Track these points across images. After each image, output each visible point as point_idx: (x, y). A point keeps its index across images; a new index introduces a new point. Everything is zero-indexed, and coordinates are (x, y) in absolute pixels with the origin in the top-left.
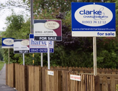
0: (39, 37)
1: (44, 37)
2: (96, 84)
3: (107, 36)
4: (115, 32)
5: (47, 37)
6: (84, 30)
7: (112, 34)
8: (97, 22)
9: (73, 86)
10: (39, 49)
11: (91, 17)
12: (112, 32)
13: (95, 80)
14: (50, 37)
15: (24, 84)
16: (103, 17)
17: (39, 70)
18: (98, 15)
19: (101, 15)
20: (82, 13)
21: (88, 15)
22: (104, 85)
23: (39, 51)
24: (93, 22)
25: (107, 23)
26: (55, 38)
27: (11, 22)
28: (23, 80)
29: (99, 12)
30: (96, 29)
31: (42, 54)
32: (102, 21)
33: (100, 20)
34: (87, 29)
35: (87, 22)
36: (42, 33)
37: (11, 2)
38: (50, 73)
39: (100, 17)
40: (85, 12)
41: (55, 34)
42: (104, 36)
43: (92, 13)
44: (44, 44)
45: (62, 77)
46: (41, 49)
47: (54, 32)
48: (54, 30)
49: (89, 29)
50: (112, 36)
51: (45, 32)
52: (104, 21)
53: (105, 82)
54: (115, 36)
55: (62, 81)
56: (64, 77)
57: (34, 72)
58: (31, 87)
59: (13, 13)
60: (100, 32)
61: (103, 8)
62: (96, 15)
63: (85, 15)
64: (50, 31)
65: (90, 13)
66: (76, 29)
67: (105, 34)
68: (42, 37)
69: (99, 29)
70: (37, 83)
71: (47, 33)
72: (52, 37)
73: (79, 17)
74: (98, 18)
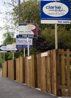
0: (22, 35)
1: (25, 35)
2: (57, 54)
3: (65, 23)
4: (70, 21)
5: (27, 35)
6: (49, 19)
7: (68, 22)
8: (58, 14)
9: (43, 61)
10: (23, 45)
11: (53, 10)
12: (68, 21)
13: (56, 51)
14: (29, 35)
15: (13, 72)
16: (62, 10)
17: (23, 59)
18: (58, 9)
19: (60, 9)
20: (47, 8)
21: (52, 9)
22: (62, 55)
23: (22, 47)
24: (55, 14)
25: (64, 14)
26: (33, 36)
27: (6, 37)
28: (13, 70)
29: (59, 7)
30: (57, 19)
31: (24, 48)
32: (61, 13)
33: (60, 13)
34: (51, 19)
35: (51, 14)
36: (24, 33)
37: (7, 26)
38: (29, 58)
39: (60, 10)
40: (50, 7)
41: (32, 33)
42: (63, 23)
43: (55, 8)
44: (26, 42)
45: (36, 58)
46: (24, 45)
47: (32, 32)
48: (32, 30)
49: (52, 19)
50: (68, 23)
51: (26, 32)
52: (62, 13)
53: (63, 53)
54: (70, 23)
55: (36, 61)
56: (37, 58)
57: (19, 61)
58: (18, 72)
59: (8, 31)
60: (60, 21)
61: (62, 5)
62: (57, 9)
63: (50, 9)
64: (29, 31)
65: (53, 8)
66: (44, 19)
67: (63, 22)
68: (24, 35)
69: (59, 19)
70: (22, 68)
71: (27, 33)
72: (31, 35)
73: (46, 10)
74: (58, 11)
